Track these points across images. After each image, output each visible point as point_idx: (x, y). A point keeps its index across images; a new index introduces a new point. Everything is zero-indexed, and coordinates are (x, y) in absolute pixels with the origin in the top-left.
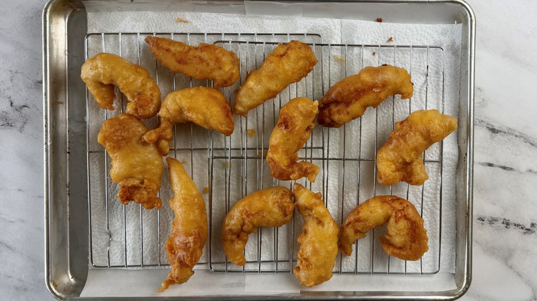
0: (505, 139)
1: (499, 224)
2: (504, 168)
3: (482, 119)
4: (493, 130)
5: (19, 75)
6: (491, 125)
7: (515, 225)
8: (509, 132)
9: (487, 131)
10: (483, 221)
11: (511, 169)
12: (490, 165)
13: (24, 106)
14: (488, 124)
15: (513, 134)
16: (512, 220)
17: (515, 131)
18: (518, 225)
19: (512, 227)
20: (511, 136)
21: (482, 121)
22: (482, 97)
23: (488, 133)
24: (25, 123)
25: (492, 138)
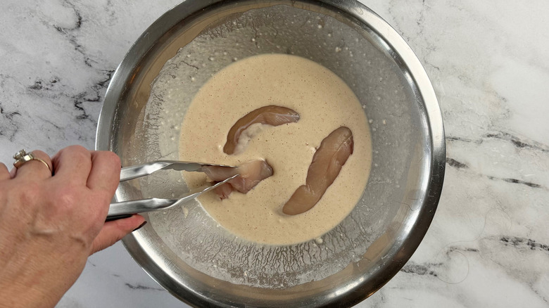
0: (531, 153)
1: (524, 245)
2: (530, 185)
3: (507, 131)
4: (519, 144)
5: (10, 80)
6: (516, 138)
7: (541, 246)
8: (535, 146)
9: (512, 144)
10: (507, 241)
11: (537, 186)
12: (515, 181)
13: (16, 113)
14: (513, 137)
15: (539, 148)
16: (538, 241)
17: (542, 144)
18: (545, 246)
19: (538, 248)
20: (538, 150)
21: (507, 134)
22: (507, 107)
23: (514, 147)
24: (16, 131)
25: (518, 152)
